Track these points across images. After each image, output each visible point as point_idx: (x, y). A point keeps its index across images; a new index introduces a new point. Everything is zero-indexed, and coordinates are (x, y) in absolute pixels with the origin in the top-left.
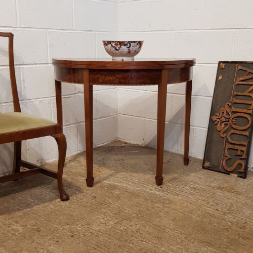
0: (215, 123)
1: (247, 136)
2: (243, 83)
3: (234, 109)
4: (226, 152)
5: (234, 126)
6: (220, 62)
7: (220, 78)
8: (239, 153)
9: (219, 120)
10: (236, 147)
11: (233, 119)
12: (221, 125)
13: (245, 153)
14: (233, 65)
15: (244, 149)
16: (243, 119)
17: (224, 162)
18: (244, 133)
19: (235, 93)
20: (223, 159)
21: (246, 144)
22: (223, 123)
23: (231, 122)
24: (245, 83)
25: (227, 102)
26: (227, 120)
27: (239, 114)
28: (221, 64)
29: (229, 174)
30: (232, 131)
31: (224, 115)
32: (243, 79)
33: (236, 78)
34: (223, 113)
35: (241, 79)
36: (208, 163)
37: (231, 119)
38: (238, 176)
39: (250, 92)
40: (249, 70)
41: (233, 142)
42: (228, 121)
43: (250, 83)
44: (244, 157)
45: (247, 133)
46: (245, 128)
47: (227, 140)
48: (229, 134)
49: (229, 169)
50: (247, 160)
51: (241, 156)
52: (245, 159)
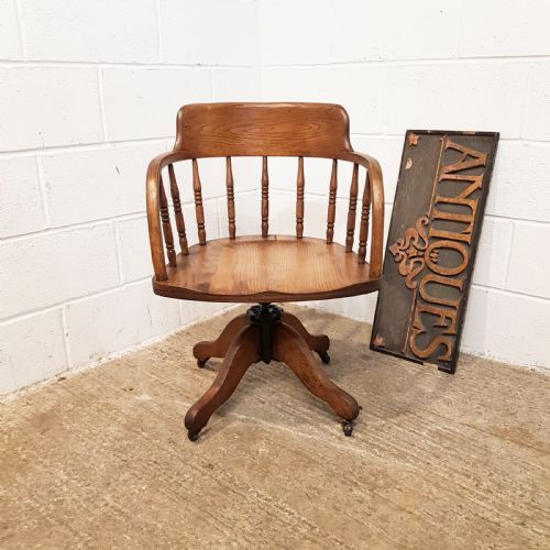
0: (397, 259)
1: (458, 288)
2: (453, 177)
3: (433, 232)
4: (417, 319)
5: (433, 266)
6: (409, 133)
7: (409, 165)
8: (443, 322)
9: (403, 253)
10: (436, 310)
11: (432, 252)
12: (407, 263)
13: (454, 322)
14: (436, 138)
15: (453, 314)
16: (453, 252)
17: (412, 338)
18: (452, 281)
19: (438, 198)
20: (411, 332)
21: (456, 303)
22: (413, 260)
23: (427, 258)
24: (459, 177)
25: (420, 216)
26: (421, 253)
27: (444, 243)
28: (412, 136)
29: (422, 364)
30: (430, 277)
31: (415, 243)
32: (455, 169)
33: (441, 167)
34: (413, 239)
35: (451, 168)
36: (381, 340)
37: (427, 253)
38: (439, 369)
39: (468, 197)
40: (467, 151)
41: (431, 299)
42: (423, 256)
43: (470, 178)
44: (452, 330)
45: (459, 283)
46: (455, 271)
47: (419, 295)
48: (424, 282)
49: (422, 354)
50: (458, 337)
51: (445, 327)
52: (453, 335)
